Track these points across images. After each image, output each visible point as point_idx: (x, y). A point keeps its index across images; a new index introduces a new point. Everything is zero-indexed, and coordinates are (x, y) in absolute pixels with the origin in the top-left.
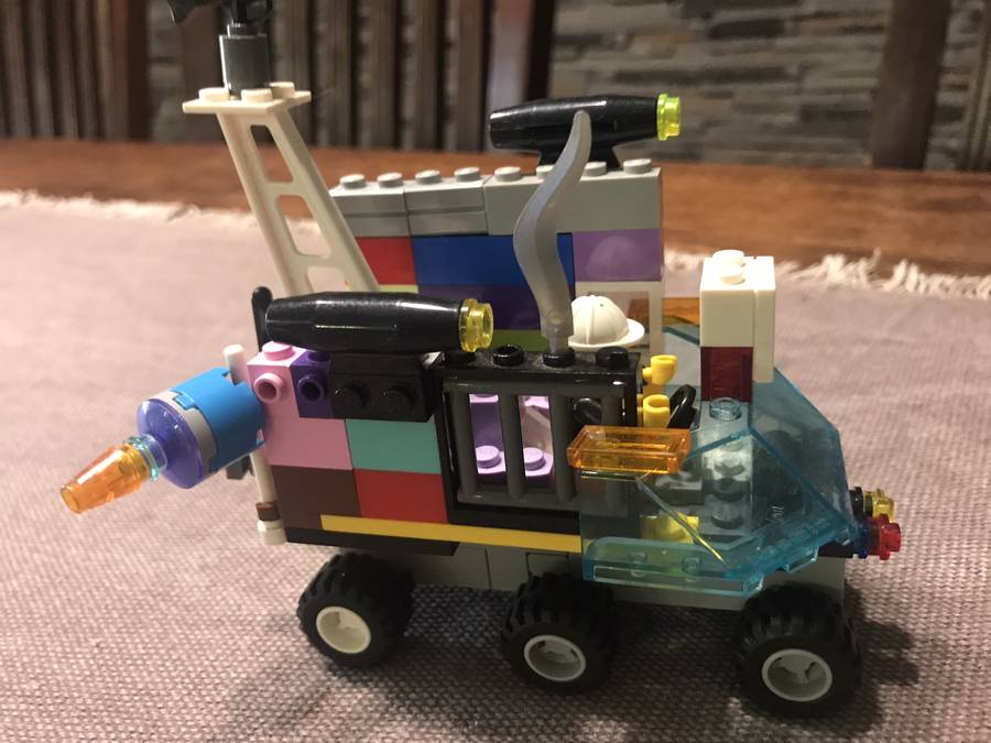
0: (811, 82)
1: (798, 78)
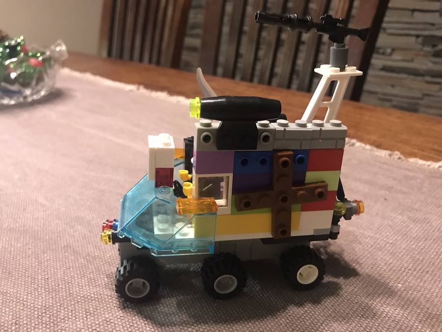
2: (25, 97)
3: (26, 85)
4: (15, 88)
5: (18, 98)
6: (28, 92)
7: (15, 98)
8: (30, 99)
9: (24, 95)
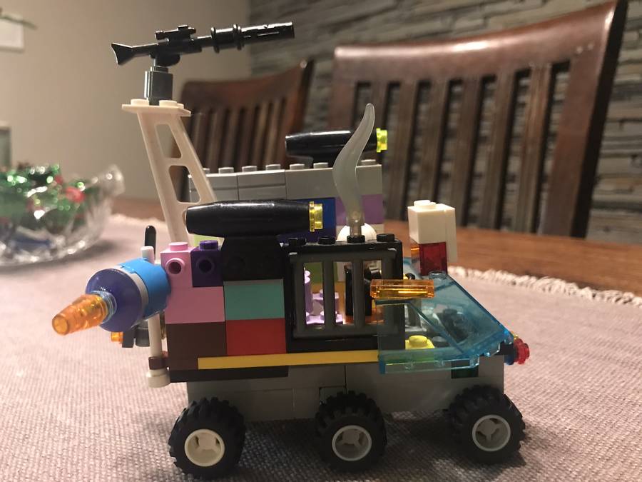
2: (54, 251)
3: (56, 230)
4: (40, 235)
5: (43, 252)
6: (59, 241)
7: (37, 252)
8: (61, 254)
9: (53, 246)
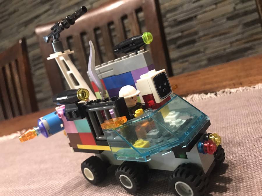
0: (208, 52)
1: (204, 52)
